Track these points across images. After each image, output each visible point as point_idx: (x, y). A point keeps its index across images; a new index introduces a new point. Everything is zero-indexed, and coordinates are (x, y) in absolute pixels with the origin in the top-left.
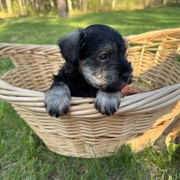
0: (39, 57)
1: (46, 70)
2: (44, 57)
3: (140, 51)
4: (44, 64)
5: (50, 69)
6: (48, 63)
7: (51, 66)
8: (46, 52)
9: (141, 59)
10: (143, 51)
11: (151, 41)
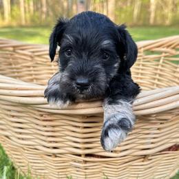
1: (31, 75)
2: (29, 59)
3: (159, 61)
4: (29, 67)
5: (36, 75)
6: (34, 67)
7: (37, 71)
8: (33, 52)
9: (158, 72)
10: (161, 61)
11: (173, 48)
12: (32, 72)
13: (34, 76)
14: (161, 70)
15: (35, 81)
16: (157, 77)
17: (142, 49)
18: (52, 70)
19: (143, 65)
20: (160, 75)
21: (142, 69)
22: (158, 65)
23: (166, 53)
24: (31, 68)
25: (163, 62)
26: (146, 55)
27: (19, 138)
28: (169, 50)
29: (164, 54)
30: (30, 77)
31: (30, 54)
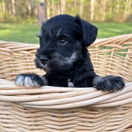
0: (4, 53)
1: (10, 67)
2: (9, 54)
3: (110, 54)
4: (9, 61)
5: (14, 67)
6: (12, 61)
7: (15, 63)
8: (12, 49)
9: (110, 62)
10: (112, 54)
11: (121, 44)
12: (12, 65)
13: (13, 68)
14: (112, 61)
15: (13, 71)
16: (110, 66)
17: (97, 45)
18: (27, 62)
19: (98, 57)
20: (112, 65)
21: (98, 60)
22: (110, 57)
23: (115, 48)
24: (11, 62)
25: (114, 55)
26: (100, 50)
27: (5, 127)
28: (117, 46)
29: (113, 49)
30: (10, 69)
31: (9, 50)
